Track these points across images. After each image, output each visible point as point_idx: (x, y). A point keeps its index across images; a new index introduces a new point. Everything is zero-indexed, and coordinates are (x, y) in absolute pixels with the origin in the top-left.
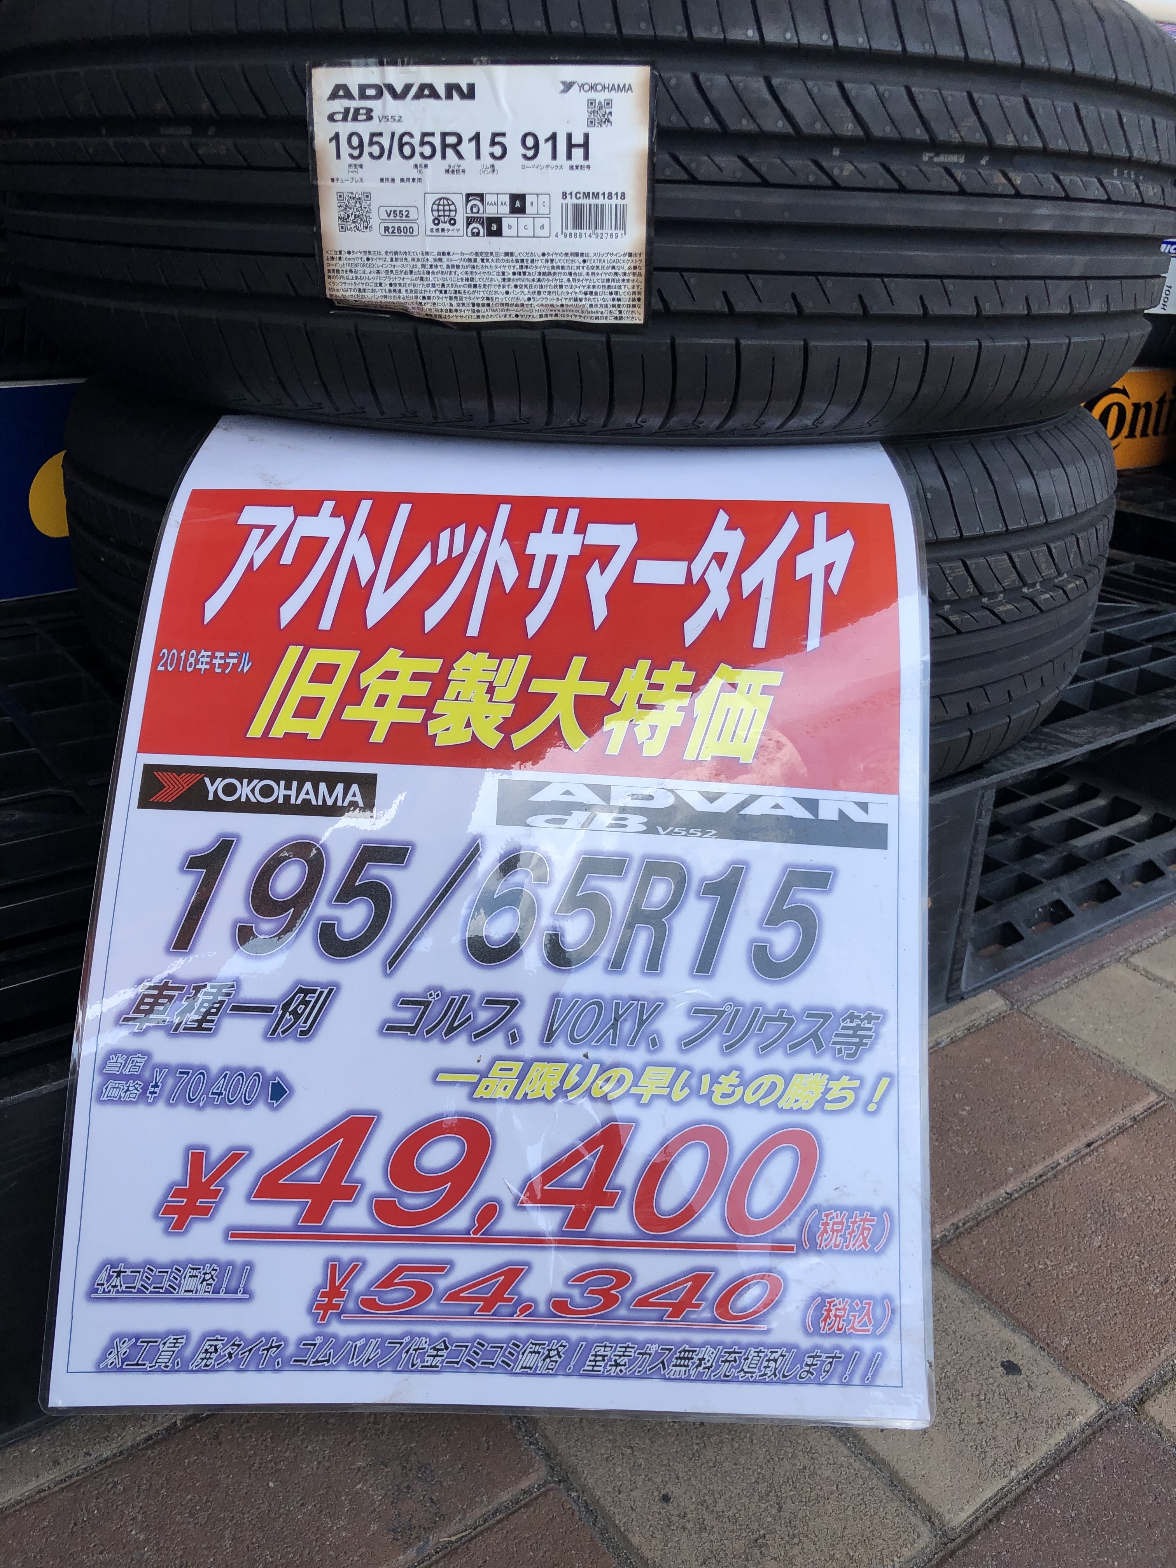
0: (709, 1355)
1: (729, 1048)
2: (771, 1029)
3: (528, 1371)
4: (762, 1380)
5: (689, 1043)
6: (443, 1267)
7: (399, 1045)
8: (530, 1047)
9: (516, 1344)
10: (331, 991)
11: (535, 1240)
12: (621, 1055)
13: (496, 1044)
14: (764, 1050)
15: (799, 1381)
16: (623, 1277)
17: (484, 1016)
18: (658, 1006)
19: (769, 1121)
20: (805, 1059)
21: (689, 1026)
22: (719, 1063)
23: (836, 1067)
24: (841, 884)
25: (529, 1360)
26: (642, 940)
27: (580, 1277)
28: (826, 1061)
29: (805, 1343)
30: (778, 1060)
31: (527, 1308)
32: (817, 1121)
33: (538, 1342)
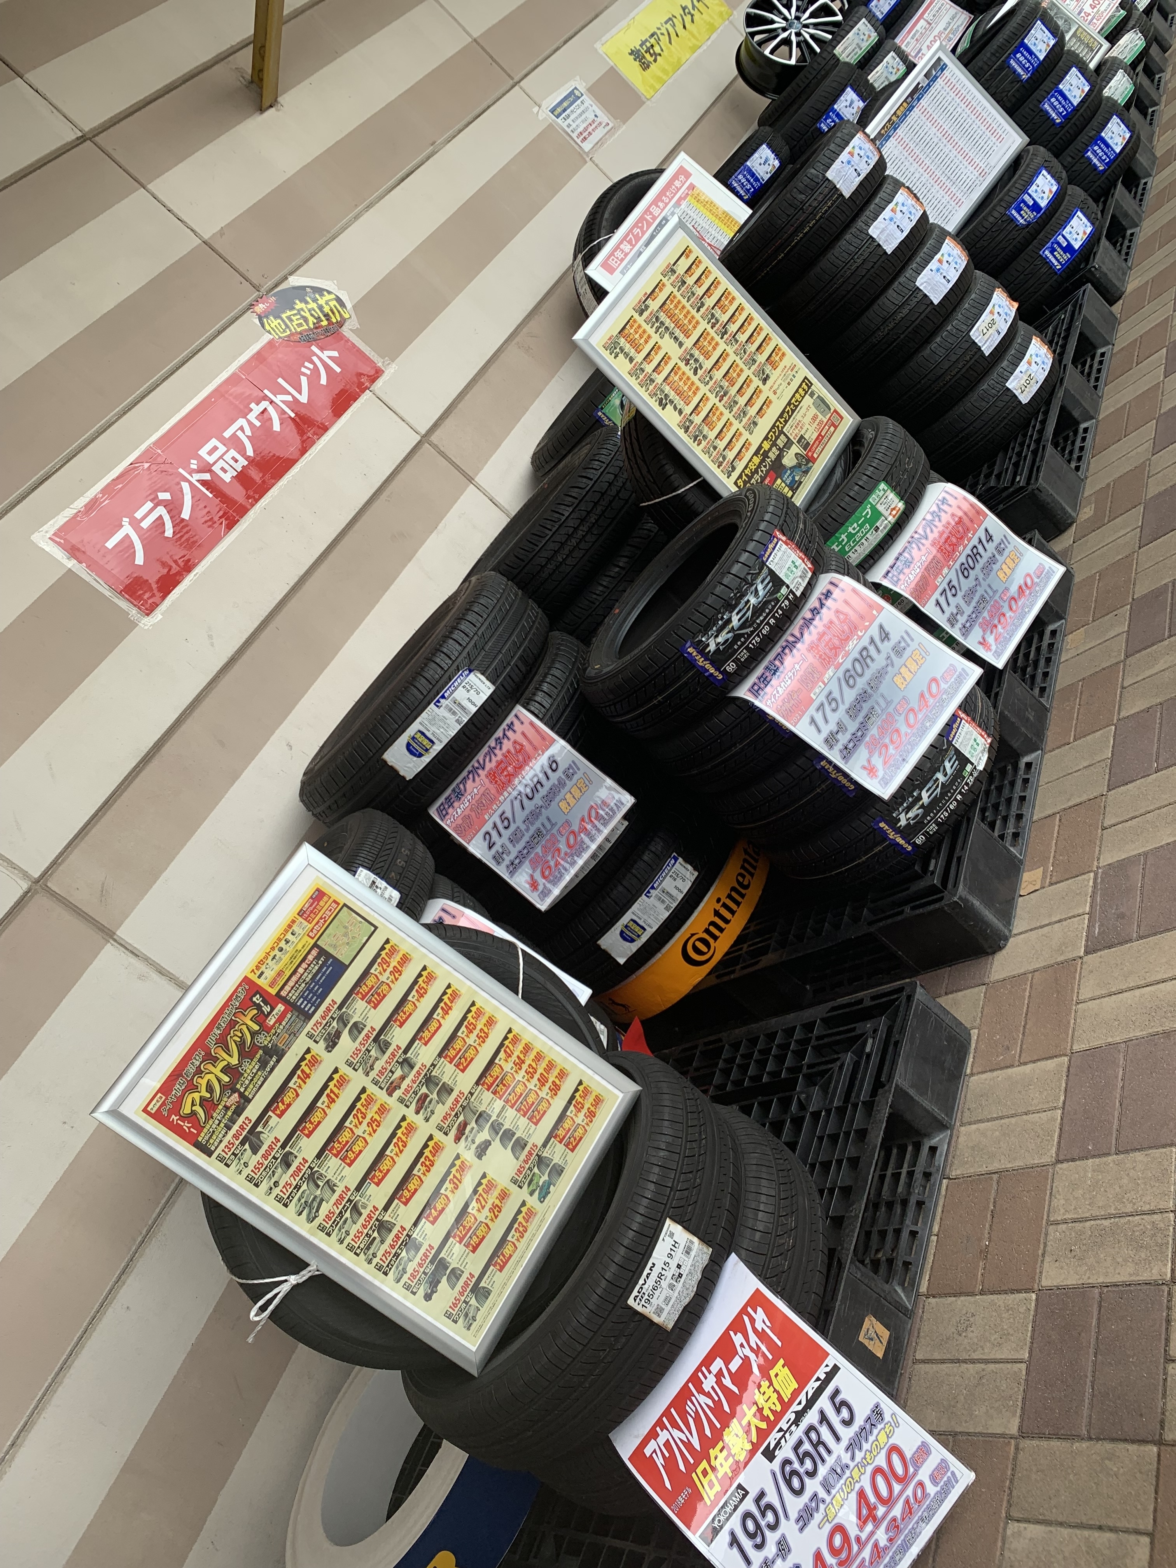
0: (925, 1514)
1: (860, 1449)
2: (863, 1434)
3: (900, 1560)
4: (940, 1506)
5: (853, 1458)
6: (863, 1560)
7: (807, 1530)
8: (828, 1499)
9: (892, 1558)
10: (783, 1536)
11: (872, 1533)
12: (845, 1477)
13: (822, 1507)
14: (867, 1440)
15: (946, 1497)
16: (894, 1519)
17: (813, 1505)
18: (839, 1457)
19: (883, 1453)
20: (875, 1432)
21: (849, 1454)
22: (862, 1454)
23: (882, 1426)
24: (841, 1388)
25: (898, 1558)
26: (821, 1449)
27: (887, 1530)
28: (880, 1427)
29: (938, 1488)
30: (871, 1438)
31: (886, 1548)
32: (891, 1441)
33: (895, 1552)
